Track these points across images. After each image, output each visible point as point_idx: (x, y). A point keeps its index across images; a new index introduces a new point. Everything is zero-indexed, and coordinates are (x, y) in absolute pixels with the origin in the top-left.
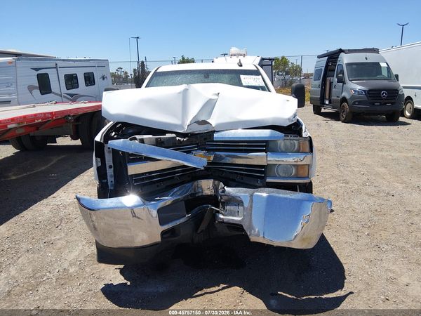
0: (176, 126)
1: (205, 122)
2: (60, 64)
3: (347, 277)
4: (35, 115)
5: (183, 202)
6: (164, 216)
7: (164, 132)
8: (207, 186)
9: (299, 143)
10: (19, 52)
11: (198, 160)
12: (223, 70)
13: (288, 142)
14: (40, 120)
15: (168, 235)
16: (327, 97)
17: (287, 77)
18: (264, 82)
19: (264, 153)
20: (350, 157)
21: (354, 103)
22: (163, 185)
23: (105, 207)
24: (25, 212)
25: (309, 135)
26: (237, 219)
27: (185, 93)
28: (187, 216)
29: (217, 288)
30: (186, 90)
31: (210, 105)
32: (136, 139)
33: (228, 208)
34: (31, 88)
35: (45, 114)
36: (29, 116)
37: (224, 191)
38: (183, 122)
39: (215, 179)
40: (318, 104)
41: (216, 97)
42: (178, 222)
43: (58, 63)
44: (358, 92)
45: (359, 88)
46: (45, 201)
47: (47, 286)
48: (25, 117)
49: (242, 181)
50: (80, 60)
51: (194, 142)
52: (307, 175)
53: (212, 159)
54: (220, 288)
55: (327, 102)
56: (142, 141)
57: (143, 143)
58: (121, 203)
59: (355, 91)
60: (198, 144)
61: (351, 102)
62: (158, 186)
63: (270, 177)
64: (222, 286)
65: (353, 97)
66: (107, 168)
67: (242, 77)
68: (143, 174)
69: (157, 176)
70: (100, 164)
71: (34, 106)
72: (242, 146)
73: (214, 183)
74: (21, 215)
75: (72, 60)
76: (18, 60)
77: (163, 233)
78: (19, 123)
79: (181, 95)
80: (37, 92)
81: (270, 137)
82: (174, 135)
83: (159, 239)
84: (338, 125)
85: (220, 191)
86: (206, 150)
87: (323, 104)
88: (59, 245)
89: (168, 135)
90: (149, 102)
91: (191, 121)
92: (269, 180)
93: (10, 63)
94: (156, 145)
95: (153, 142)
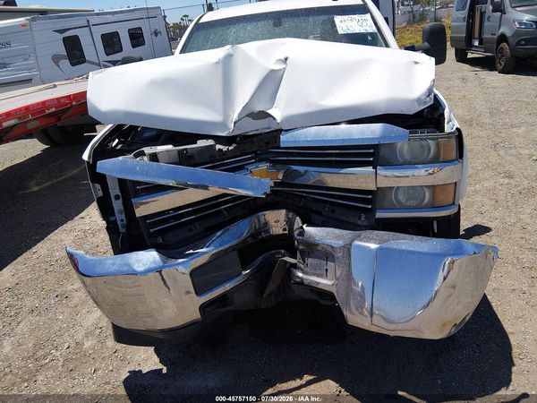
0: (213, 124)
1: (264, 115)
2: (93, 20)
3: (515, 360)
4: (44, 103)
5: (235, 252)
6: (201, 279)
7: (194, 138)
8: (276, 221)
9: (438, 146)
10: (44, 7)
11: (255, 182)
12: (306, 9)
13: (416, 144)
14: (53, 109)
15: (212, 307)
16: (477, 35)
17: (416, 8)
18: (376, 24)
19: (370, 169)
20: (514, 130)
21: (518, 43)
22: (198, 227)
23: (103, 272)
24: (39, 245)
25: (457, 125)
26: (325, 282)
27: (227, 63)
28: (244, 273)
29: (298, 383)
30: (229, 57)
31: (272, 81)
32: (143, 154)
33: (310, 261)
34: (56, 59)
35: (58, 99)
36: (33, 105)
37: (302, 233)
38: (226, 116)
39: (289, 209)
40: (463, 46)
41: (283, 66)
42: (228, 286)
43: (90, 18)
44: (526, 24)
45: (526, 18)
46: (69, 225)
47: (50, 373)
48: (27, 108)
49: (332, 215)
50: (121, 12)
51: (247, 151)
52: (451, 201)
53: (280, 176)
54: (303, 382)
55: (476, 43)
56: (154, 158)
57: (158, 161)
58: (128, 265)
59: (521, 24)
60: (255, 152)
61: (513, 42)
62: (191, 230)
63: (383, 209)
64: (307, 378)
65: (517, 33)
66: (113, 199)
67: (338, 19)
68: (167, 211)
69: (188, 214)
70: (100, 193)
71: (55, 86)
72: (331, 155)
73: (287, 215)
74: (34, 249)
75: (110, 13)
76: (33, 19)
77: (203, 308)
78: (19, 118)
79: (220, 68)
80: (66, 63)
81: (382, 138)
82: (211, 142)
83: (196, 315)
84: (493, 78)
85: (296, 233)
86: (272, 162)
87: (470, 46)
88: (75, 301)
89: (201, 143)
90: (163, 84)
91: (240, 114)
92: (380, 215)
93: (23, 26)
94: (180, 163)
95: (175, 158)
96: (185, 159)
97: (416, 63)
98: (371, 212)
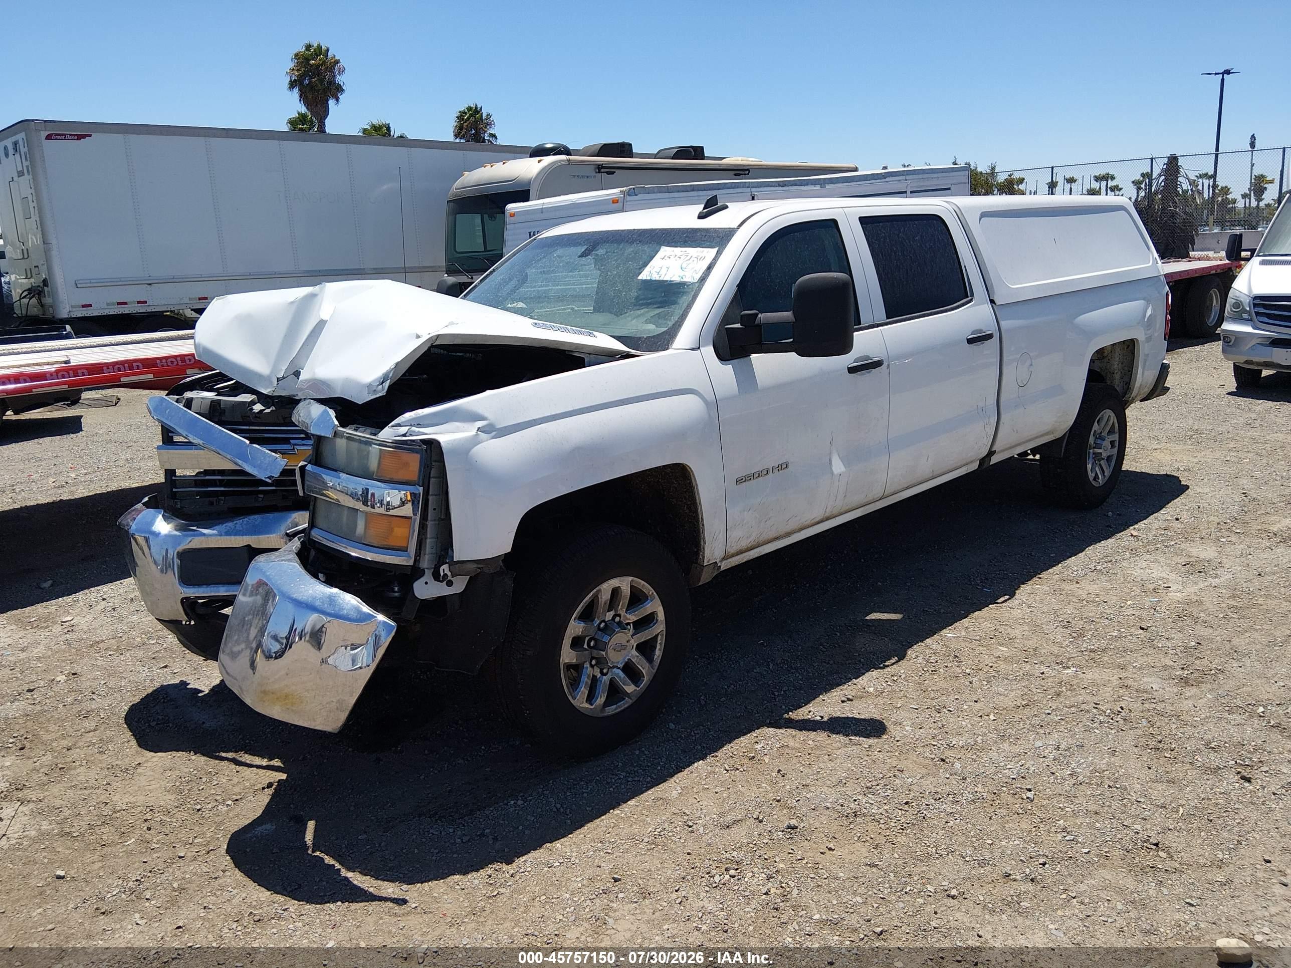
0: (259, 376)
7: (240, 389)
9: (380, 455)
11: (269, 461)
22: (222, 504)
27: (303, 304)
30: (313, 296)
31: (316, 333)
56: (189, 404)
57: (190, 409)
62: (212, 504)
64: (276, 763)
67: (661, 254)
82: (253, 399)
89: (243, 397)
91: (286, 370)
93: (615, 201)
94: (208, 416)
95: (206, 408)
96: (215, 412)
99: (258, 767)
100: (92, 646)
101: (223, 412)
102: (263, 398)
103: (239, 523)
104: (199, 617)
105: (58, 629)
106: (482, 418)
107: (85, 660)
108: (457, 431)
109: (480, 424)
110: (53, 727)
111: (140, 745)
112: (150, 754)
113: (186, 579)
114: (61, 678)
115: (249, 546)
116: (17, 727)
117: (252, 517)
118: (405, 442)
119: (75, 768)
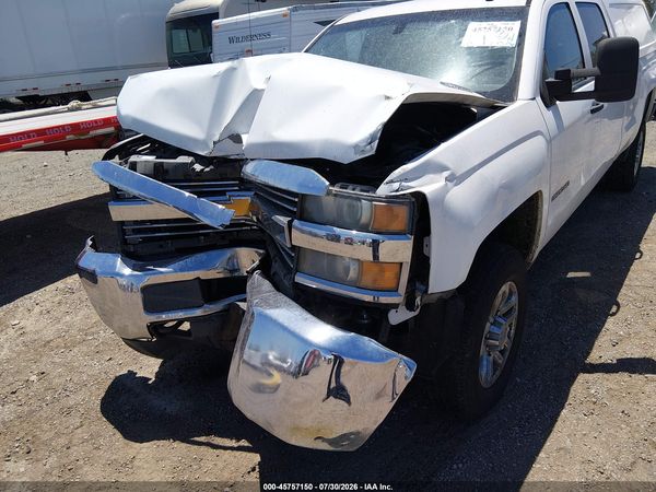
0: (195, 141)
11: (218, 212)
22: (170, 246)
27: (227, 75)
28: (205, 306)
29: (233, 443)
30: (233, 69)
32: (128, 161)
38: (209, 134)
41: (265, 86)
56: (133, 166)
57: (135, 170)
60: (238, 180)
62: (161, 246)
63: (303, 273)
64: (244, 443)
67: (471, 27)
68: (143, 222)
76: (295, 10)
79: (218, 80)
82: (191, 160)
89: (182, 159)
91: (221, 134)
92: (299, 279)
93: (285, 15)
94: (154, 176)
95: (150, 169)
96: (159, 173)
97: (388, 98)
98: (291, 272)
99: (232, 449)
100: (45, 346)
101: (167, 171)
102: (199, 159)
103: (190, 260)
104: (159, 335)
105: (11, 332)
106: (445, 169)
107: (44, 359)
108: (432, 182)
109: (446, 174)
110: (46, 427)
111: (125, 437)
112: (137, 445)
113: (150, 307)
114: (34, 378)
115: (198, 278)
116: (16, 430)
117: (198, 255)
118: (397, 197)
119: (81, 468)
